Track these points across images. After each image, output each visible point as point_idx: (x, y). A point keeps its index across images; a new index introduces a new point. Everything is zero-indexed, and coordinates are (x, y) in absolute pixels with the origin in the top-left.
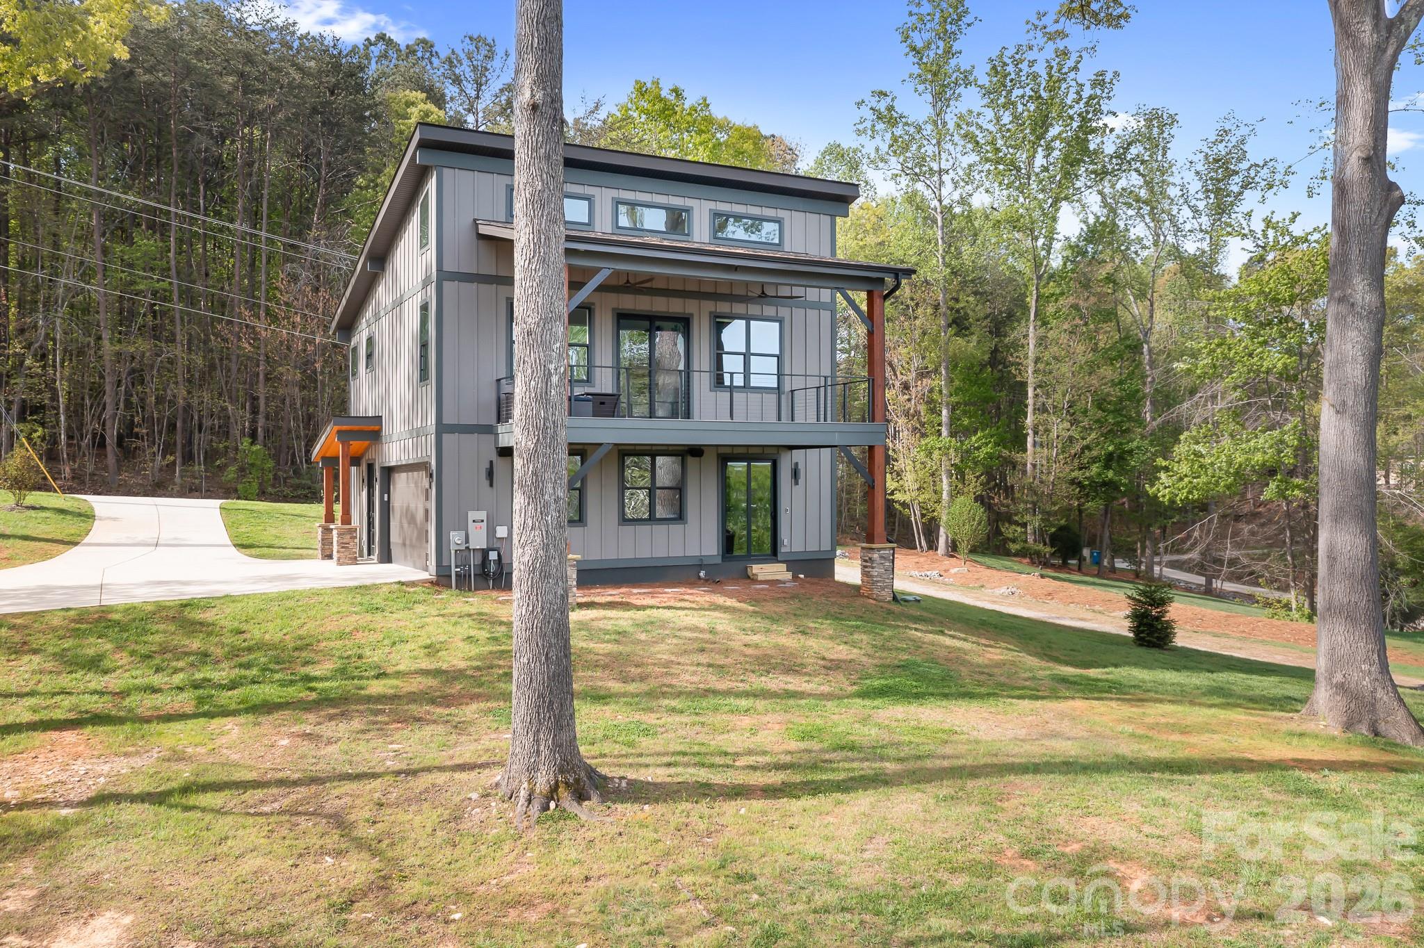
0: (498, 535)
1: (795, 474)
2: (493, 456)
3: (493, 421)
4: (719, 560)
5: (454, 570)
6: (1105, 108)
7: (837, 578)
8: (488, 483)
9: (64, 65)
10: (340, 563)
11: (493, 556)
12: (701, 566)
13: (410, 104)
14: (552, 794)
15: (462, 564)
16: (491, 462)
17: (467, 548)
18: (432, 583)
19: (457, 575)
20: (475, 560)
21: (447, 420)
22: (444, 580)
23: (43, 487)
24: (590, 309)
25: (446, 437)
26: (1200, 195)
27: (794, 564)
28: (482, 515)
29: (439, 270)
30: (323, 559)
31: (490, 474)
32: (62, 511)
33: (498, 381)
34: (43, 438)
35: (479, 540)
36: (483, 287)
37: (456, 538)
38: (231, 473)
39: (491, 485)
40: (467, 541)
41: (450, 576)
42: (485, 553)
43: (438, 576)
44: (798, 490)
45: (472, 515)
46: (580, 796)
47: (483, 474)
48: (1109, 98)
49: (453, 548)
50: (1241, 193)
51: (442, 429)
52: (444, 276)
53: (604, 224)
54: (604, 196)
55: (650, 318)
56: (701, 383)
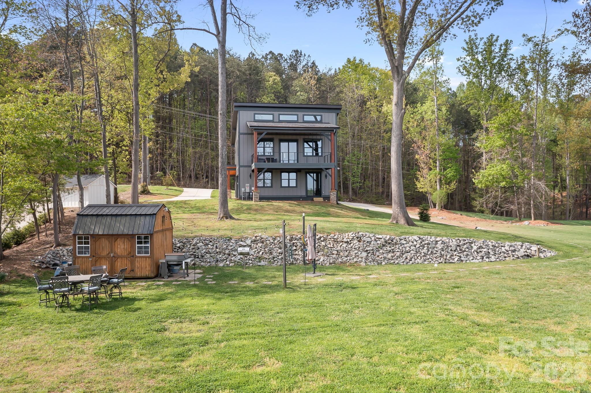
0: (252, 189)
1: (326, 176)
2: (251, 172)
4: (306, 196)
9: (176, 86)
12: (301, 198)
13: (270, 77)
14: (223, 217)
15: (244, 195)
17: (245, 192)
19: (243, 198)
20: (247, 195)
21: (241, 164)
23: (173, 185)
24: (273, 139)
25: (241, 168)
28: (249, 185)
29: (239, 133)
31: (250, 176)
32: (176, 190)
34: (176, 174)
35: (248, 190)
37: (243, 190)
42: (249, 193)
43: (240, 198)
44: (327, 180)
45: (246, 185)
46: (227, 218)
49: (242, 192)
53: (276, 120)
54: (276, 113)
55: (288, 141)
56: (301, 155)
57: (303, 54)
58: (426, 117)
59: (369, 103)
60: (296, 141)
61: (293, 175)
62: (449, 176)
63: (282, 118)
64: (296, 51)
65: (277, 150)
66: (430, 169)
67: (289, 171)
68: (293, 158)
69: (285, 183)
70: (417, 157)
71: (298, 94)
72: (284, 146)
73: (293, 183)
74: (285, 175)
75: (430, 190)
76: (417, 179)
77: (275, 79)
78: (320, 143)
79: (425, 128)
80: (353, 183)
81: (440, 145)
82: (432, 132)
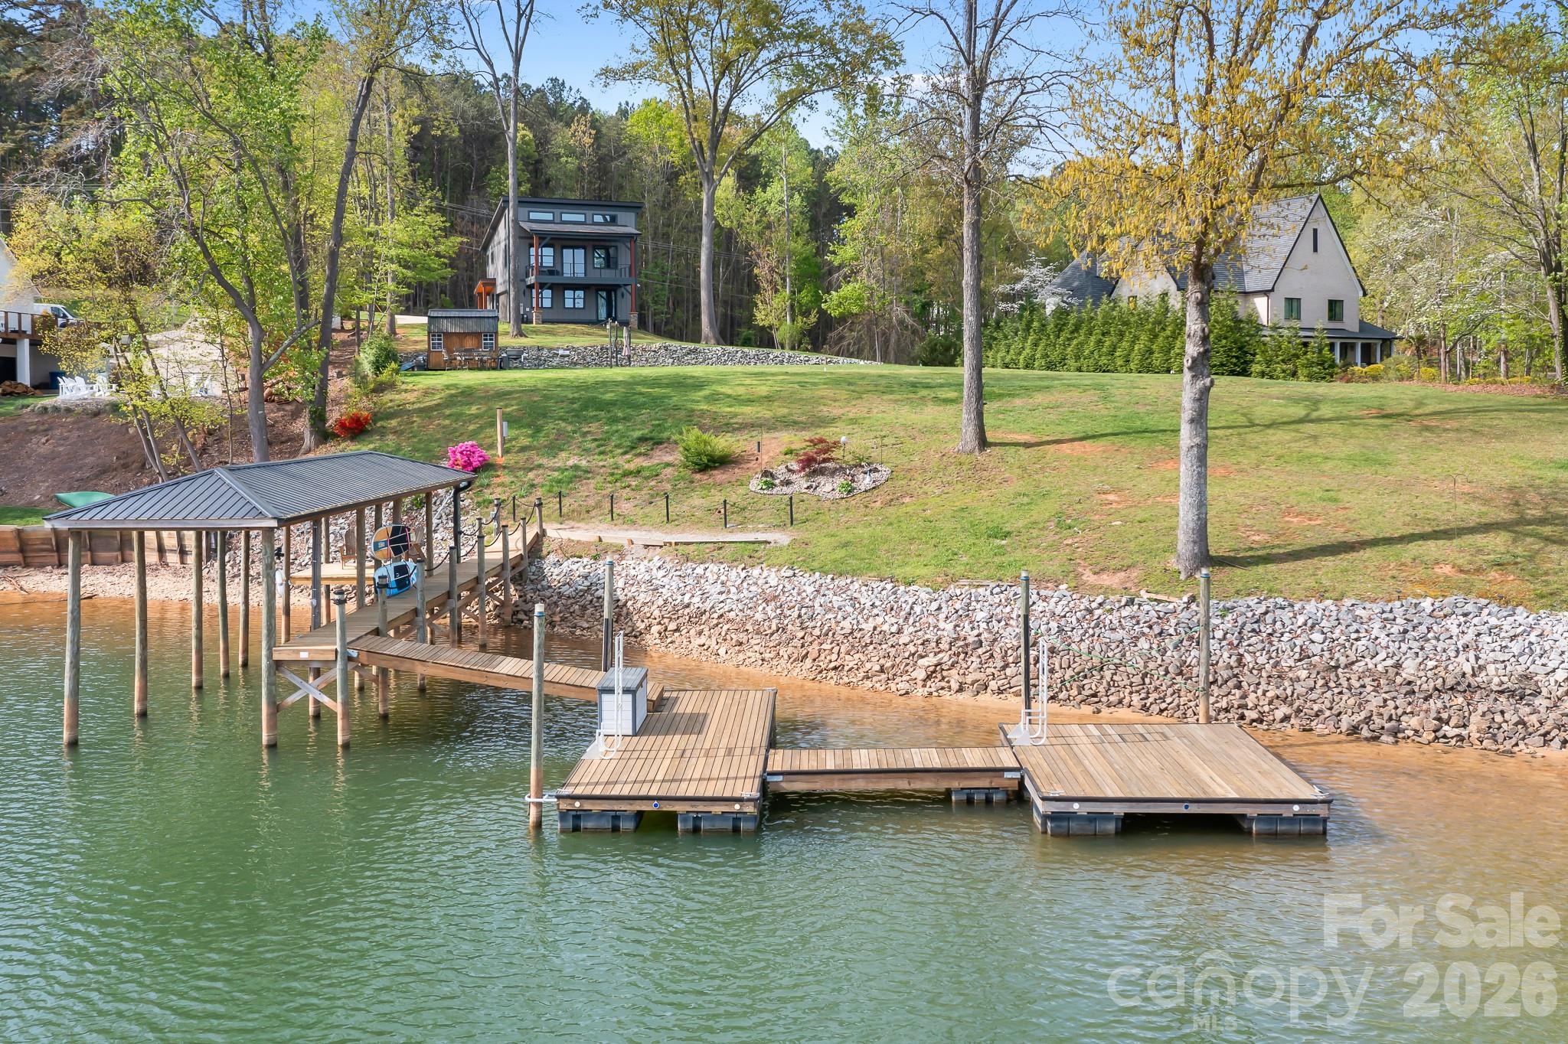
31: (524, 293)
53: (557, 220)
54: (557, 211)
55: (573, 247)
56: (590, 267)
57: (567, 85)
58: (770, 210)
59: (682, 178)
60: (584, 248)
61: (580, 293)
62: (804, 301)
63: (566, 217)
64: (554, 80)
65: (558, 258)
66: (777, 291)
67: (574, 287)
68: (580, 270)
69: (569, 304)
70: (756, 271)
71: (564, 159)
72: (567, 253)
73: (580, 304)
74: (569, 294)
75: (776, 322)
76: (756, 305)
77: (524, 136)
78: (611, 251)
79: (769, 226)
80: (655, 314)
81: (791, 253)
82: (781, 234)
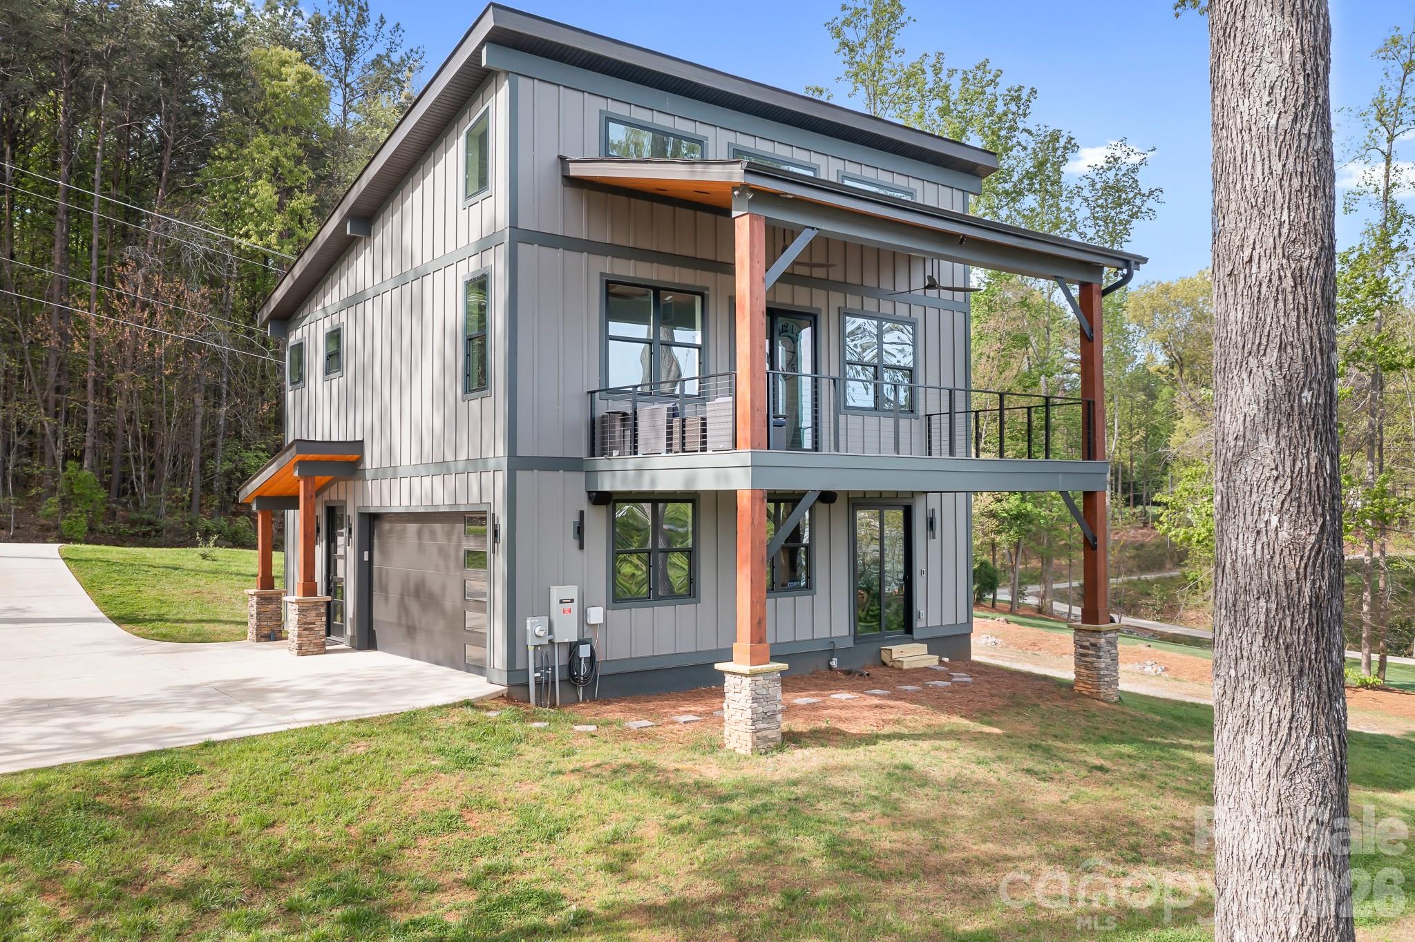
0: (592, 621)
1: (931, 524)
2: (585, 503)
3: (583, 453)
4: (850, 644)
5: (533, 675)
6: (1021, 125)
7: (974, 657)
8: (576, 543)
10: (302, 652)
11: (584, 652)
12: (831, 653)
13: (284, 63)
15: (545, 664)
16: (582, 513)
17: (551, 642)
18: (501, 697)
19: (538, 683)
20: (560, 659)
21: (523, 450)
22: (518, 693)
24: (702, 295)
25: (520, 475)
26: (1090, 222)
27: (937, 643)
28: (572, 591)
29: (513, 226)
30: (258, 641)
31: (580, 530)
33: (592, 393)
35: (567, 632)
36: (572, 256)
37: (535, 628)
38: (51, 506)
39: (581, 547)
40: (550, 631)
41: (527, 685)
42: (573, 648)
43: (510, 685)
44: (934, 544)
45: (556, 593)
47: (570, 531)
48: (1025, 115)
49: (531, 642)
50: (1128, 222)
51: (517, 463)
52: (520, 236)
